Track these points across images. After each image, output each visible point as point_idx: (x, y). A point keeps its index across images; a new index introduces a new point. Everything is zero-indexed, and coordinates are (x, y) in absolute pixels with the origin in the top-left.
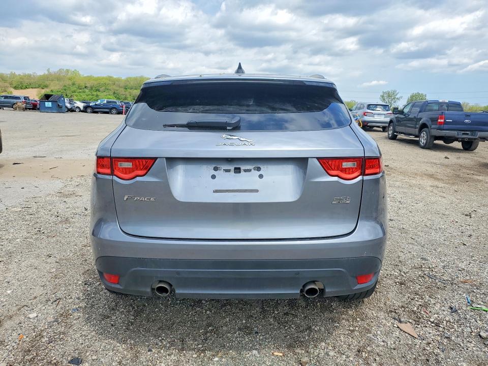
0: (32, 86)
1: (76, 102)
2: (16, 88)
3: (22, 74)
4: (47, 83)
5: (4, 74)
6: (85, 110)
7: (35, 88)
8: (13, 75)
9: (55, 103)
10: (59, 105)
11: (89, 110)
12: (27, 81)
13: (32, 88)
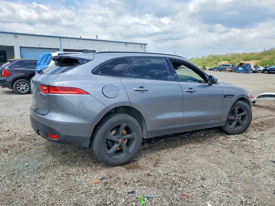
0: (253, 59)
1: (260, 67)
2: (244, 60)
3: (249, 53)
4: (262, 56)
5: (240, 54)
6: (263, 72)
7: (254, 60)
8: (245, 54)
9: (244, 68)
10: (246, 69)
11: (266, 72)
12: (251, 56)
13: (253, 60)
